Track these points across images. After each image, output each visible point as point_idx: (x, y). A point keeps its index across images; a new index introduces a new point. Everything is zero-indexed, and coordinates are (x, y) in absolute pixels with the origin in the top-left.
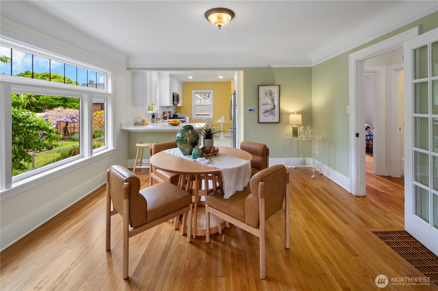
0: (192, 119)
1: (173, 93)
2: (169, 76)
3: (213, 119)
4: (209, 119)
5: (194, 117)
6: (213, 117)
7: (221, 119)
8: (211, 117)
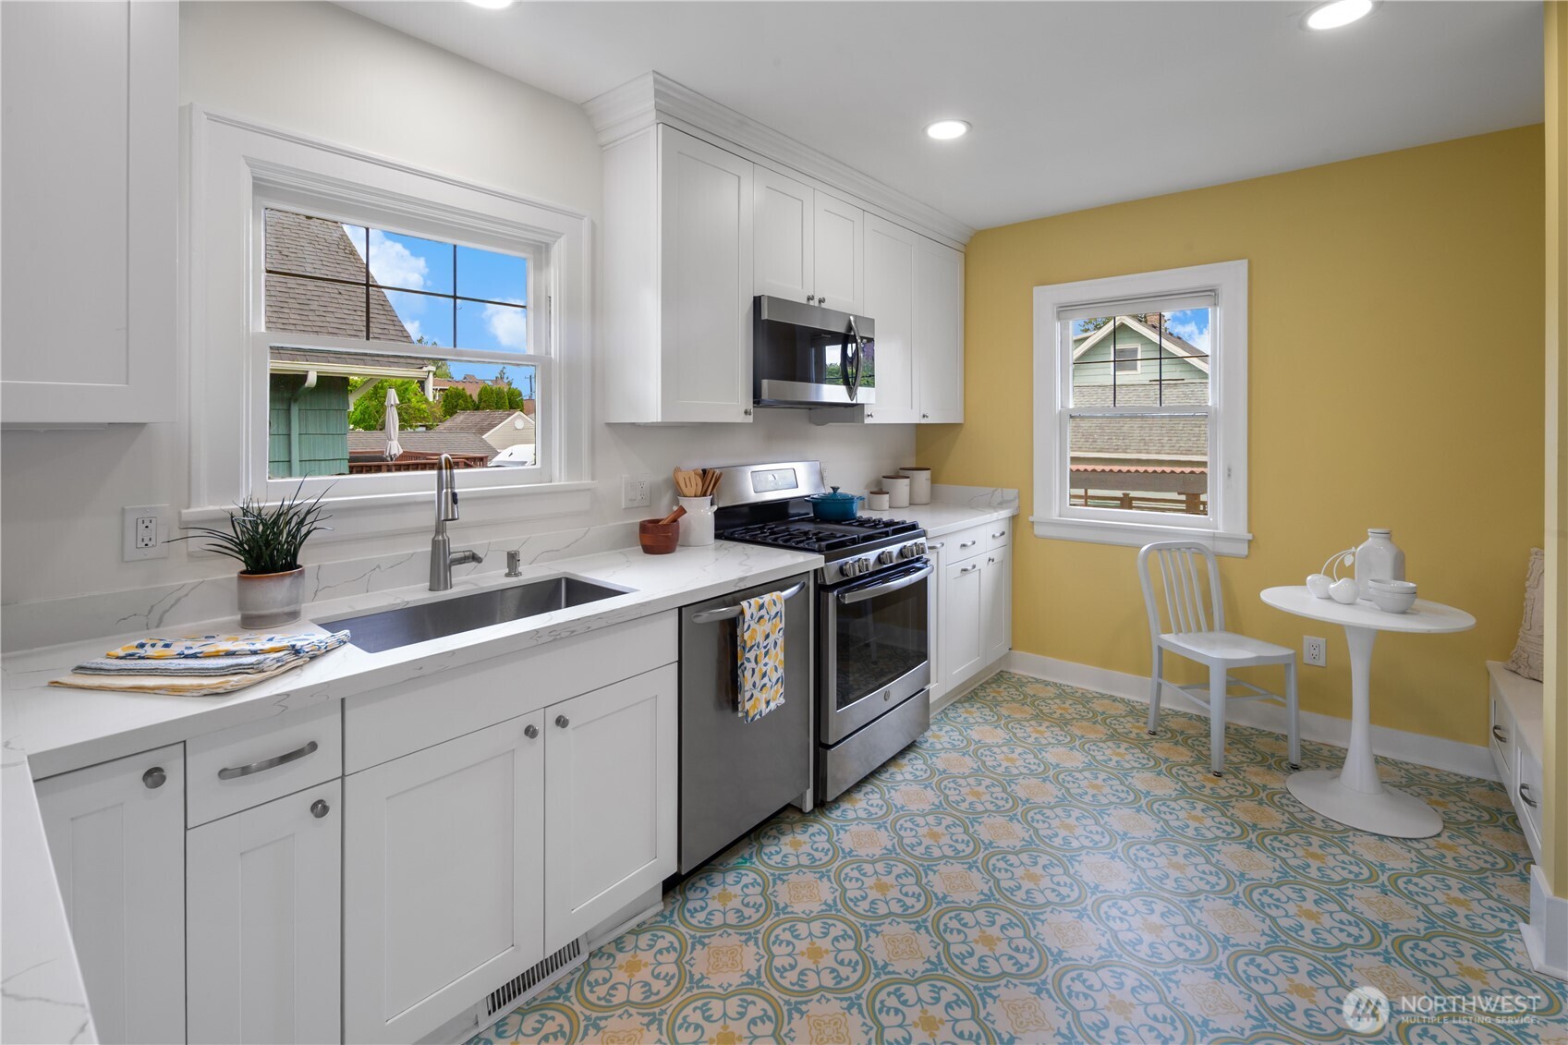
0: (1038, 530)
1: (757, 301)
2: (653, 115)
3: (1243, 550)
4: (1196, 550)
5: (1055, 516)
6: (1241, 530)
7: (1346, 572)
8: (1221, 530)
